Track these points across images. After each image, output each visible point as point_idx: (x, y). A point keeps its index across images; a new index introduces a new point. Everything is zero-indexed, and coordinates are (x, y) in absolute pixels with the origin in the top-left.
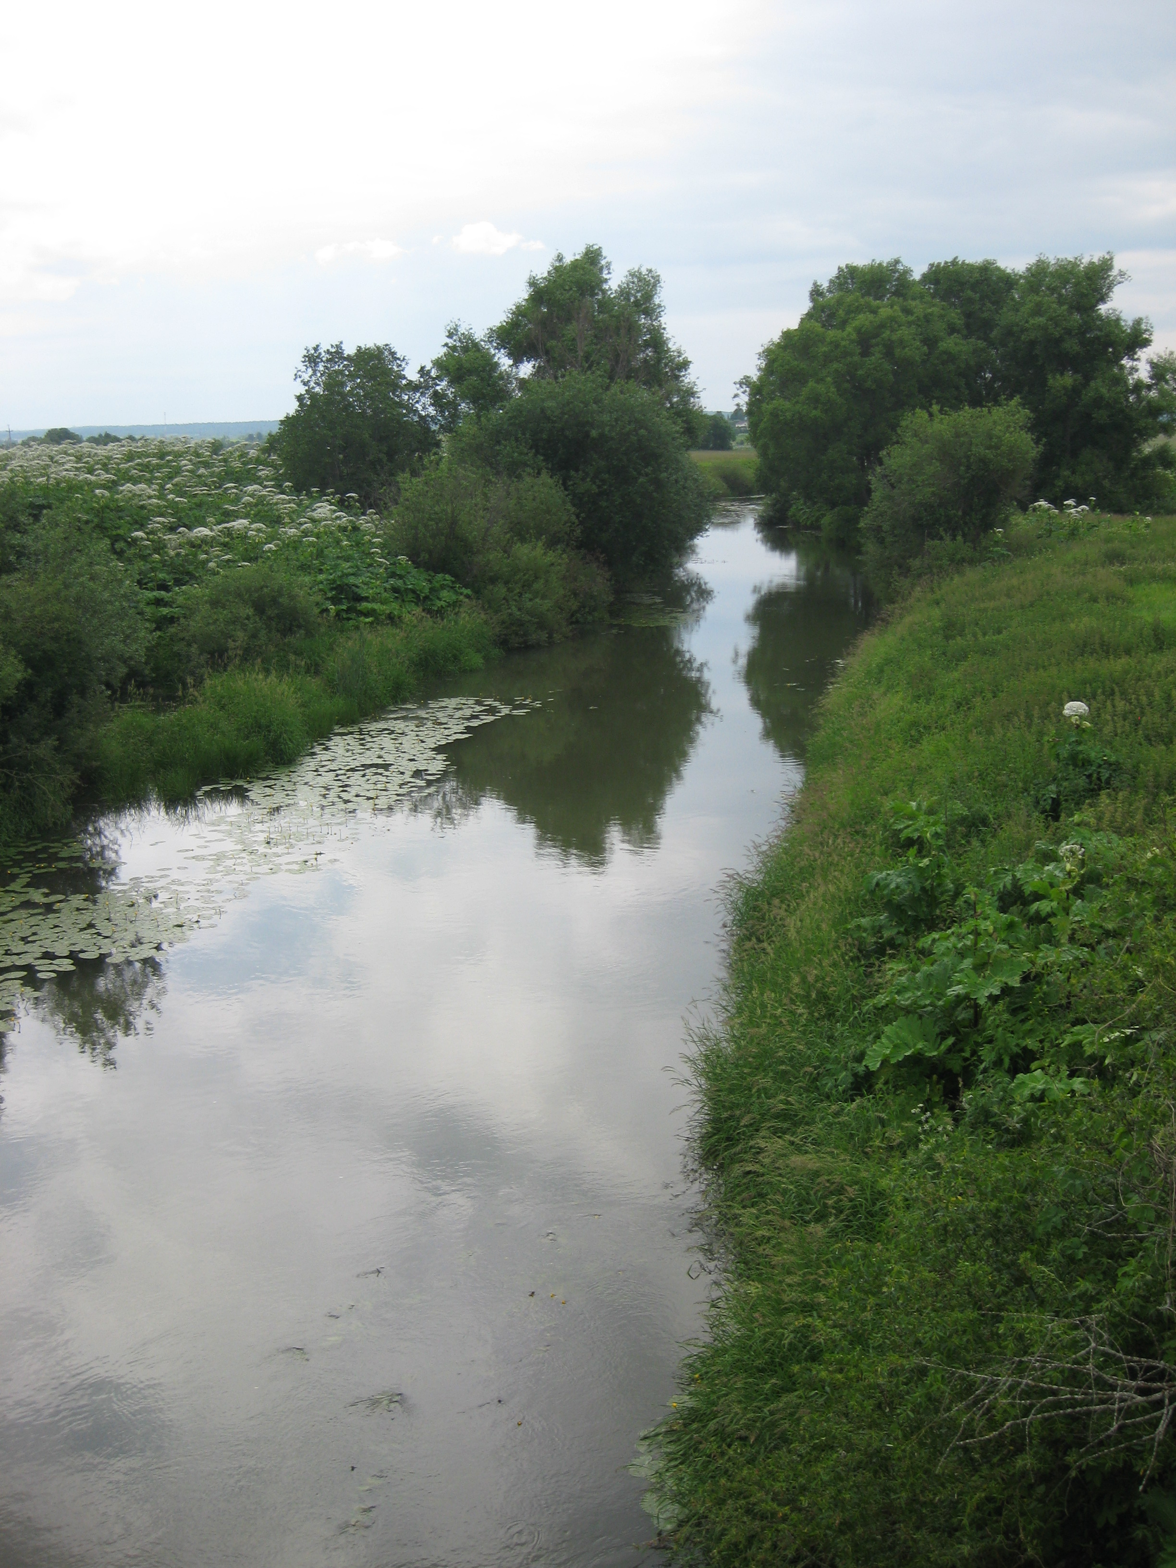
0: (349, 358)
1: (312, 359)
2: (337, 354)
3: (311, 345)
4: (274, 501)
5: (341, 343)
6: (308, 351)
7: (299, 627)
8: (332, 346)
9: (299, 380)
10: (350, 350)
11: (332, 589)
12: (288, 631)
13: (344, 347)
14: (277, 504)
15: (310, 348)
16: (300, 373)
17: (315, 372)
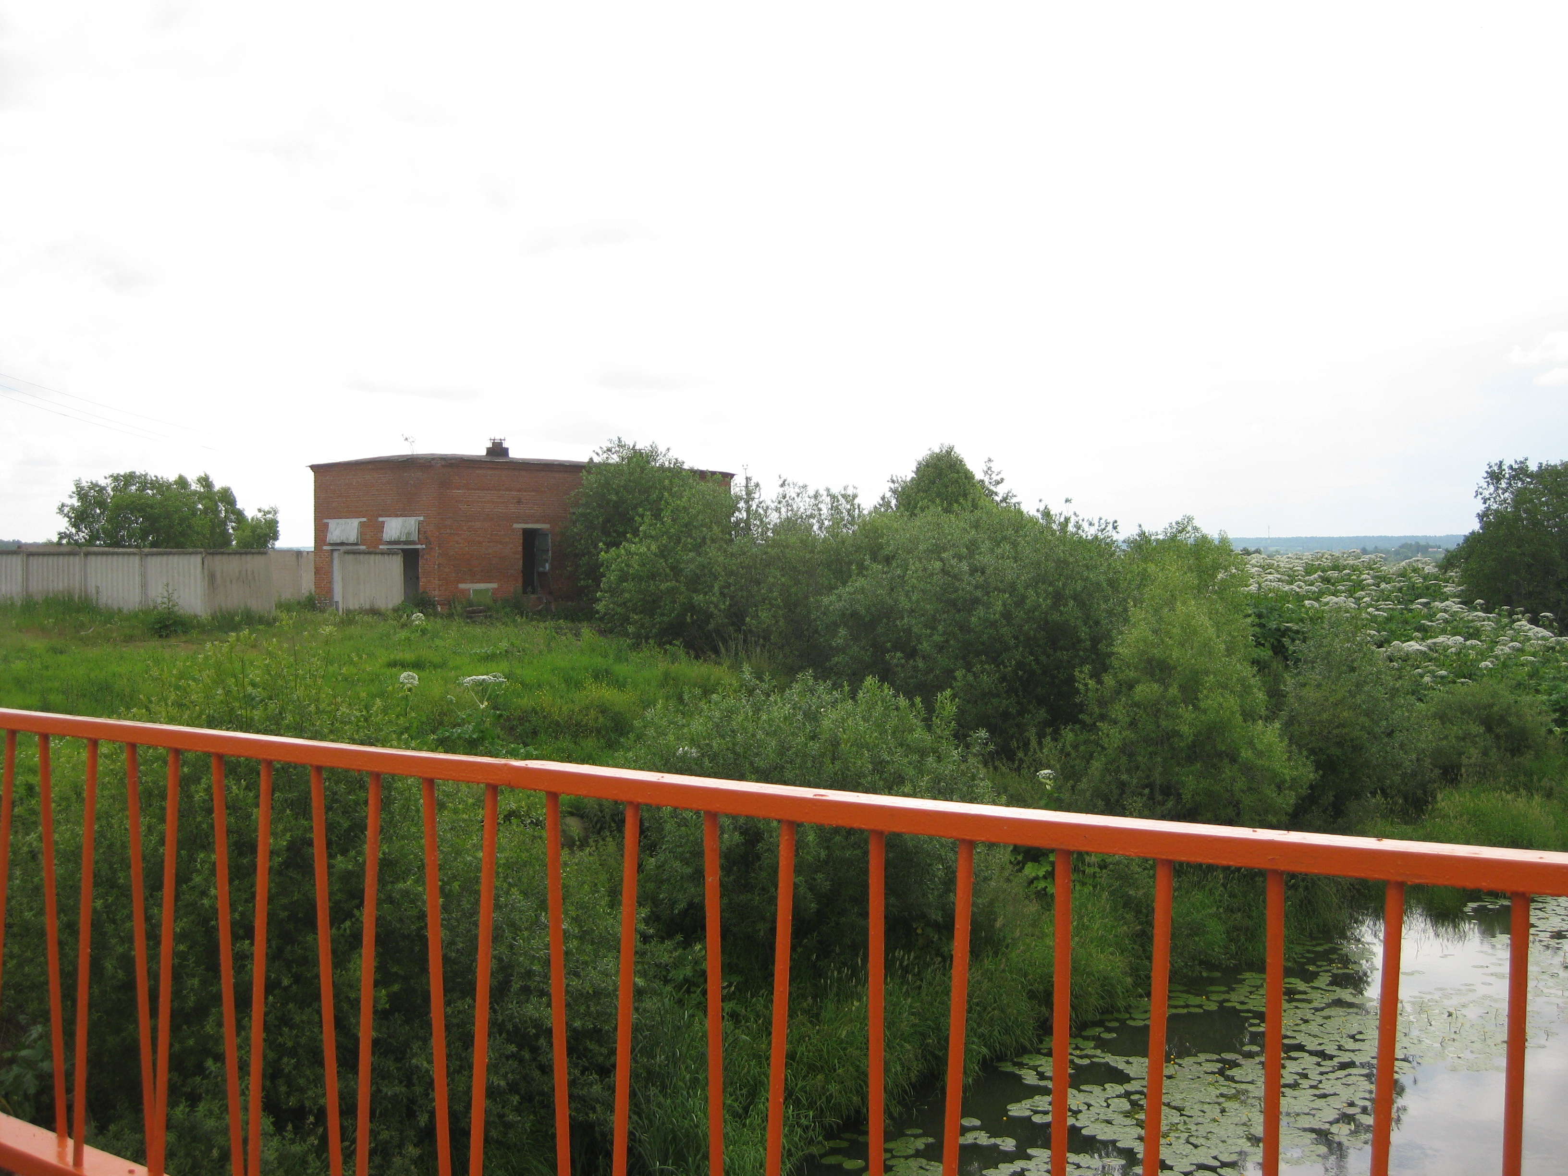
0: (1531, 475)
1: (1495, 476)
2: (1520, 471)
3: (1495, 461)
4: (1470, 618)
5: (1526, 459)
6: (1490, 467)
7: (1528, 747)
8: (1516, 462)
9: (1480, 497)
10: (1533, 467)
11: (1555, 711)
12: (1516, 751)
13: (1528, 463)
14: (1472, 621)
15: (1493, 464)
16: (1481, 490)
17: (1497, 489)
